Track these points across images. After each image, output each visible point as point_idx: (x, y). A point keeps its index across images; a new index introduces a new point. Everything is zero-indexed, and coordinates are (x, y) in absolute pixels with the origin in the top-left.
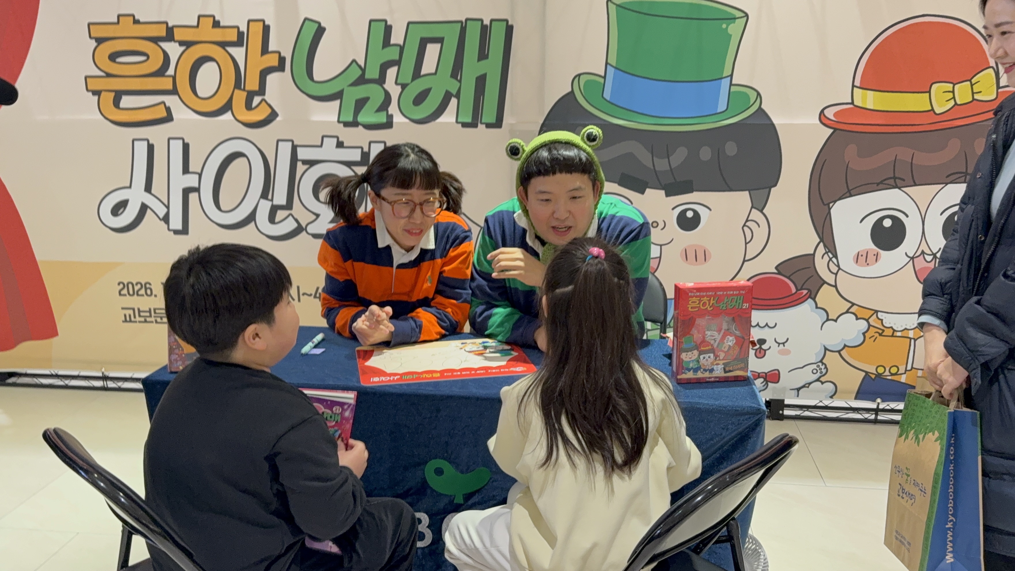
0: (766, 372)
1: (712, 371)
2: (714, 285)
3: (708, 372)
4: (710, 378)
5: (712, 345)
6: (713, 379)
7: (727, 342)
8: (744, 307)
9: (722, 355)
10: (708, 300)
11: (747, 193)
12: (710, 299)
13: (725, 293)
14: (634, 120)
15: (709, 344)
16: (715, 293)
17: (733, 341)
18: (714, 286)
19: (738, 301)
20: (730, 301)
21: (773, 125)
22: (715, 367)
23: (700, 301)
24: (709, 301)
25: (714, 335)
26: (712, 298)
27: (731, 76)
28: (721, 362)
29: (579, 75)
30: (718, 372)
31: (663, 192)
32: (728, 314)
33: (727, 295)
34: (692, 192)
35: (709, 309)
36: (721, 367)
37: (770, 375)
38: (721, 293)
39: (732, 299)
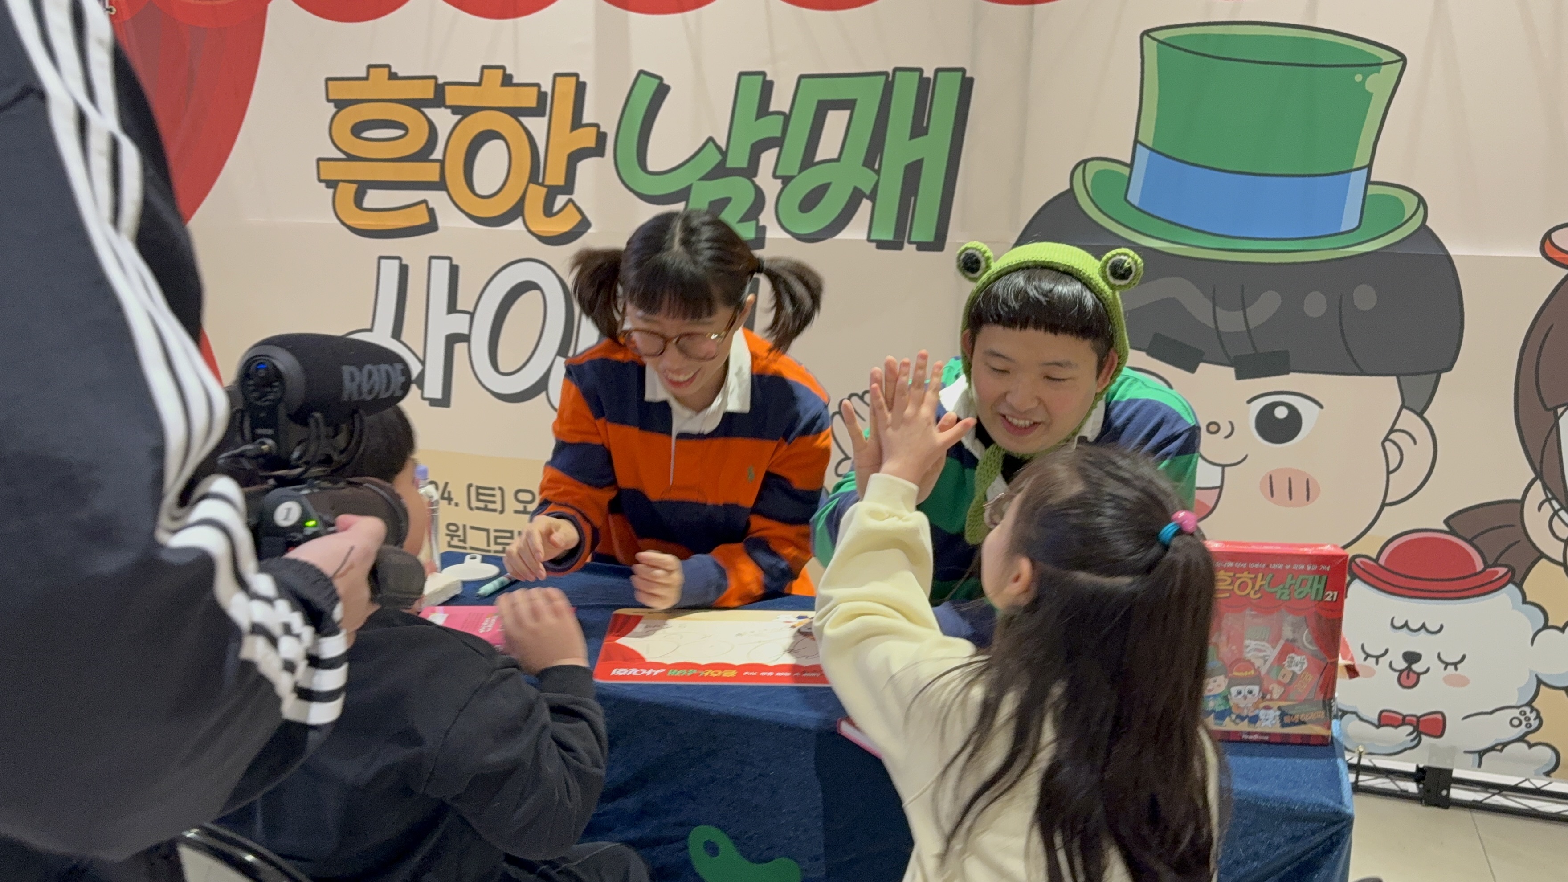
0: (1419, 714)
1: (1254, 719)
2: (1266, 549)
3: (1246, 721)
4: (1249, 733)
5: (1257, 670)
6: (1256, 737)
7: (1290, 666)
8: (1328, 599)
9: (1277, 691)
10: (1251, 579)
11: (1394, 379)
12: (1256, 577)
13: (1288, 567)
14: (1184, 242)
15: (1250, 664)
16: (1267, 566)
17: (1303, 663)
18: (1266, 552)
19: (1316, 586)
20: (1298, 583)
21: (1449, 258)
22: (1262, 714)
23: (1234, 580)
24: (1254, 580)
25: (1263, 648)
26: (1260, 575)
27: (1369, 167)
28: (1275, 705)
29: (1085, 162)
30: (1268, 723)
31: (1231, 371)
32: (1293, 611)
33: (1291, 571)
34: (1288, 373)
35: (1252, 595)
36: (1274, 714)
37: (1425, 720)
38: (1280, 566)
39: (1302, 580)
